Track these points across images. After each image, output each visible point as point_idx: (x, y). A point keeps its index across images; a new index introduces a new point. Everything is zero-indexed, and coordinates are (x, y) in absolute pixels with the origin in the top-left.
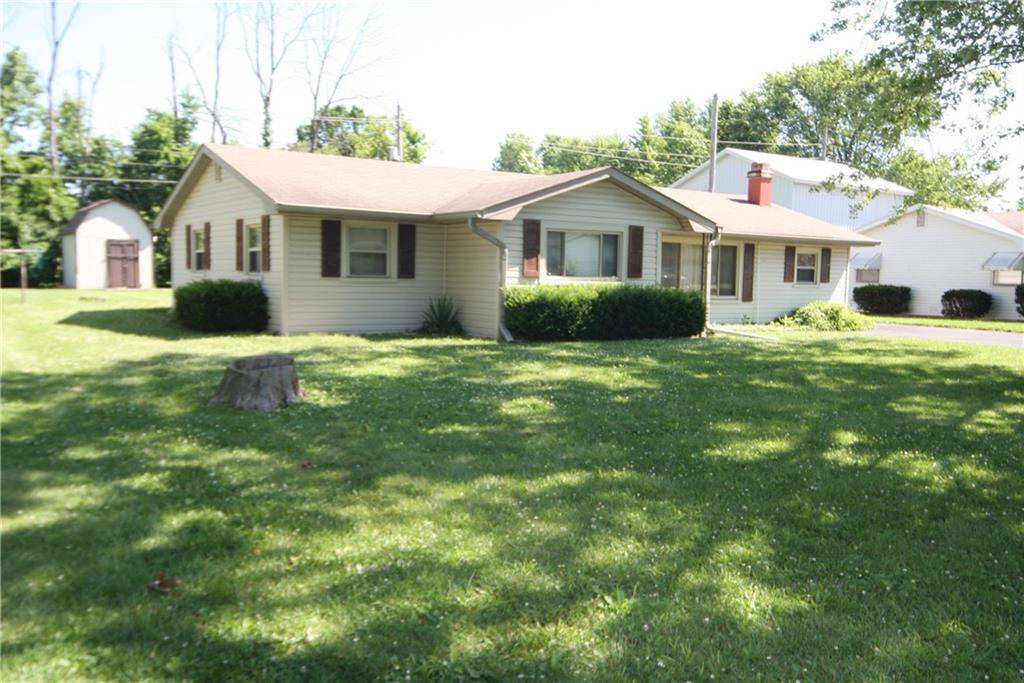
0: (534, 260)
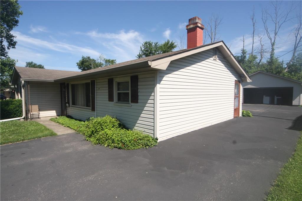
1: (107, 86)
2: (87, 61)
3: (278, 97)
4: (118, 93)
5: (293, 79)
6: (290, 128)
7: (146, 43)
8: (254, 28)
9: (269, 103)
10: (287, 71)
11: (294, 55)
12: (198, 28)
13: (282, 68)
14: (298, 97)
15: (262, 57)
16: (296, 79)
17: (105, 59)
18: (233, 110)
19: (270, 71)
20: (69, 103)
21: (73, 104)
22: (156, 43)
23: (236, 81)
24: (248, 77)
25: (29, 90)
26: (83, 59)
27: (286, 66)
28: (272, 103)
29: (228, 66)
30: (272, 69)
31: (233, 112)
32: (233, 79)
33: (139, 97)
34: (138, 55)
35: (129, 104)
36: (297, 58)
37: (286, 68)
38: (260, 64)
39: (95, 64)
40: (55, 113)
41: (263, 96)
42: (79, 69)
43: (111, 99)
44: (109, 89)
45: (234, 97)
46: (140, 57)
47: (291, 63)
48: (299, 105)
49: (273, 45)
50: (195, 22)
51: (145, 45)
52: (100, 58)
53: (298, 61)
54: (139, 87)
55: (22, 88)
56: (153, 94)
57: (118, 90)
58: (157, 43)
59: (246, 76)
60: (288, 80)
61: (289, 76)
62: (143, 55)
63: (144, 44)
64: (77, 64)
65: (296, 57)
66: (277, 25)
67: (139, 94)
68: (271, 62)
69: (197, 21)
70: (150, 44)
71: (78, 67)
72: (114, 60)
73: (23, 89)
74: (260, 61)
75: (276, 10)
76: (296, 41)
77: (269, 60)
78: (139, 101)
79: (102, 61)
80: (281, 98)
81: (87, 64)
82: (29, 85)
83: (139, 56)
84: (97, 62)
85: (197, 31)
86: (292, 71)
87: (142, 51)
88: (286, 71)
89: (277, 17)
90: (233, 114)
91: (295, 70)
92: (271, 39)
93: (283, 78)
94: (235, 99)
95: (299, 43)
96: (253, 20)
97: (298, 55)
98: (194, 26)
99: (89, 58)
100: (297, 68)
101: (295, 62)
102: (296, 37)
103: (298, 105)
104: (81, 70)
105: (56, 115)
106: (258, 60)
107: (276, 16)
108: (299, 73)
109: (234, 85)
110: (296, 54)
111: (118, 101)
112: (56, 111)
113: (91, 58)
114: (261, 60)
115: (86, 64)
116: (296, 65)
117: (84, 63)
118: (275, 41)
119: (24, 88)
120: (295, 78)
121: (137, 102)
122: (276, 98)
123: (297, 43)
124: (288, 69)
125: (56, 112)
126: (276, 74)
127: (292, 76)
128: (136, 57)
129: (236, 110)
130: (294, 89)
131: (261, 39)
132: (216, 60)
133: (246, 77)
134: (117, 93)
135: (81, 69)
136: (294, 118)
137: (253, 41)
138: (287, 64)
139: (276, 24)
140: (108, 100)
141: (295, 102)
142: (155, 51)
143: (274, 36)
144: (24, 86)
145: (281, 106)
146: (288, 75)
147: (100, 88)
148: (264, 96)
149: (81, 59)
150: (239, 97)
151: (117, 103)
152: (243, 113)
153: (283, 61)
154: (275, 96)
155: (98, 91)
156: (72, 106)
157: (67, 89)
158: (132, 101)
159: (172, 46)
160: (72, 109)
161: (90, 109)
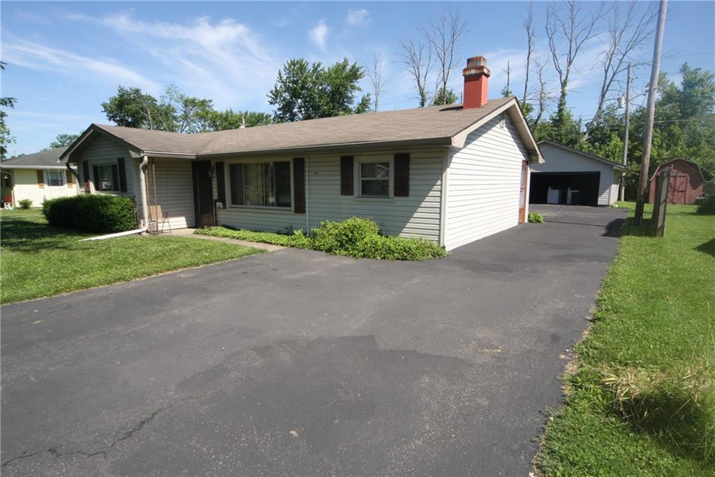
1: (339, 168)
2: (134, 100)
3: (573, 191)
4: (362, 181)
5: (598, 155)
6: (605, 235)
7: (293, 64)
8: (530, 48)
9: (557, 202)
10: (587, 140)
11: (600, 108)
12: (483, 76)
13: (578, 133)
14: (607, 191)
15: (542, 109)
16: (603, 155)
17: (182, 97)
18: (518, 210)
19: (556, 139)
20: (224, 202)
21: (234, 202)
22: (316, 65)
23: (523, 161)
24: (540, 156)
25: (154, 176)
26: (121, 96)
27: (585, 130)
28: (562, 201)
29: (515, 136)
30: (561, 135)
31: (518, 213)
32: (520, 157)
33: (411, 188)
34: (271, 92)
35: (389, 198)
36: (606, 115)
37: (585, 133)
38: (539, 122)
39: (155, 108)
40: (185, 223)
41: (547, 190)
42: (110, 119)
43: (347, 189)
44: (342, 174)
45: (519, 189)
46: (276, 96)
47: (595, 123)
48: (608, 206)
49: (564, 84)
50: (478, 65)
51: (290, 67)
52: (167, 93)
53: (606, 121)
54: (411, 172)
55: (142, 171)
56: (439, 183)
57: (362, 177)
58: (319, 65)
59: (539, 153)
60: (589, 157)
61: (590, 149)
62: (285, 92)
63: (287, 66)
64: (104, 106)
65: (603, 111)
66: (573, 43)
67: (411, 183)
68: (559, 121)
69: (482, 64)
70: (302, 68)
71: (108, 116)
72: (207, 100)
73: (144, 172)
74: (539, 117)
75: (572, 11)
76: (606, 78)
77: (554, 115)
78: (410, 193)
79: (173, 103)
80: (578, 191)
81: (133, 107)
82: (153, 166)
83: (274, 95)
84: (158, 104)
85: (481, 81)
86: (596, 140)
87: (282, 82)
88: (585, 139)
89: (574, 27)
90: (518, 217)
91: (600, 138)
92: (560, 73)
93: (581, 154)
94: (521, 192)
95: (610, 84)
96: (528, 29)
97: (608, 108)
98: (478, 72)
99: (137, 91)
100: (605, 134)
101: (601, 123)
102: (606, 72)
103: (606, 204)
104: (116, 124)
105: (186, 226)
106: (533, 115)
107: (573, 23)
108: (608, 145)
109: (521, 168)
110: (604, 107)
111: (362, 194)
112: (186, 218)
113: (143, 93)
114: (540, 115)
115: (130, 107)
116: (603, 128)
117: (126, 106)
118: (568, 78)
119: (146, 171)
120: (601, 154)
121: (406, 194)
122: (570, 192)
123: (607, 84)
124: (589, 135)
125: (187, 221)
126: (567, 144)
127: (596, 149)
128: (267, 96)
129: (522, 211)
130: (601, 175)
131: (541, 70)
132: (502, 127)
133: (538, 155)
134: (360, 182)
135: (115, 121)
136: (606, 224)
137: (527, 75)
138: (586, 125)
139: (571, 41)
140: (339, 192)
141: (601, 200)
142: (314, 83)
143: (566, 66)
144: (145, 168)
145: (578, 207)
146: (588, 148)
147: (319, 173)
148: (549, 189)
149: (116, 94)
150: (525, 189)
151: (359, 197)
152: (529, 217)
153: (580, 120)
154: (569, 189)
155: (314, 178)
156: (231, 207)
157: (217, 173)
158: (396, 194)
159: (354, 75)
160: (231, 211)
161: (290, 210)
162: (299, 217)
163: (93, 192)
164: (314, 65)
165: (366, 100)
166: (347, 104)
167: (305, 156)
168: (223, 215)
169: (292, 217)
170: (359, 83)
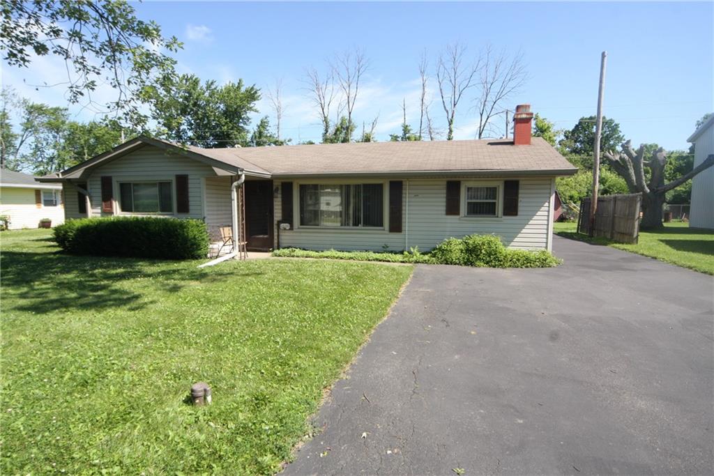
0: (109, 203)
1: (445, 191)
4: (469, 202)
7: (186, 79)
20: (290, 223)
21: (302, 223)
22: (210, 83)
33: (520, 208)
35: (497, 217)
43: (452, 209)
44: (447, 196)
49: (450, 123)
51: (182, 82)
54: (520, 195)
55: (234, 190)
57: (470, 198)
58: (213, 83)
67: (520, 204)
70: (195, 84)
73: (237, 191)
76: (482, 120)
78: (519, 213)
89: (456, 76)
92: (448, 113)
95: (485, 124)
98: (528, 116)
102: (481, 115)
107: (455, 73)
111: (468, 213)
118: (454, 117)
121: (516, 215)
134: (467, 203)
137: (422, 112)
139: (455, 88)
140: (444, 212)
143: (452, 108)
147: (420, 196)
151: (465, 216)
155: (413, 200)
156: (299, 228)
157: (282, 194)
158: (505, 214)
159: (252, 96)
160: (301, 232)
161: (384, 230)
162: (395, 236)
163: (118, 213)
164: (208, 82)
165: (265, 122)
166: (242, 125)
167: (403, 180)
168: (286, 237)
169: (386, 236)
170: (256, 104)
